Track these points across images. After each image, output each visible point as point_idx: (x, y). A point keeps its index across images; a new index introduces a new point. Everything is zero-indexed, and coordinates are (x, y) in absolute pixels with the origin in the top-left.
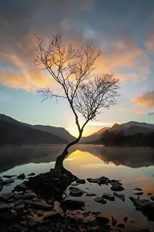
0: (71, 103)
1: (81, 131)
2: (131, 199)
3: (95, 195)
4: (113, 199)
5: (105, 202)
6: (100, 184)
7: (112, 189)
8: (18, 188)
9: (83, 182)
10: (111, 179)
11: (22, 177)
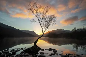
0: (41, 24)
1: (43, 33)
2: (60, 55)
3: (48, 54)
4: (54, 55)
5: (52, 56)
6: (49, 51)
7: (54, 52)
8: (22, 53)
9: (44, 50)
10: (53, 49)
11: (22, 49)
